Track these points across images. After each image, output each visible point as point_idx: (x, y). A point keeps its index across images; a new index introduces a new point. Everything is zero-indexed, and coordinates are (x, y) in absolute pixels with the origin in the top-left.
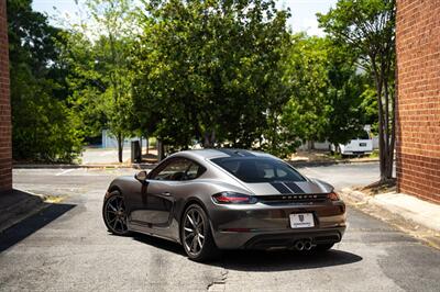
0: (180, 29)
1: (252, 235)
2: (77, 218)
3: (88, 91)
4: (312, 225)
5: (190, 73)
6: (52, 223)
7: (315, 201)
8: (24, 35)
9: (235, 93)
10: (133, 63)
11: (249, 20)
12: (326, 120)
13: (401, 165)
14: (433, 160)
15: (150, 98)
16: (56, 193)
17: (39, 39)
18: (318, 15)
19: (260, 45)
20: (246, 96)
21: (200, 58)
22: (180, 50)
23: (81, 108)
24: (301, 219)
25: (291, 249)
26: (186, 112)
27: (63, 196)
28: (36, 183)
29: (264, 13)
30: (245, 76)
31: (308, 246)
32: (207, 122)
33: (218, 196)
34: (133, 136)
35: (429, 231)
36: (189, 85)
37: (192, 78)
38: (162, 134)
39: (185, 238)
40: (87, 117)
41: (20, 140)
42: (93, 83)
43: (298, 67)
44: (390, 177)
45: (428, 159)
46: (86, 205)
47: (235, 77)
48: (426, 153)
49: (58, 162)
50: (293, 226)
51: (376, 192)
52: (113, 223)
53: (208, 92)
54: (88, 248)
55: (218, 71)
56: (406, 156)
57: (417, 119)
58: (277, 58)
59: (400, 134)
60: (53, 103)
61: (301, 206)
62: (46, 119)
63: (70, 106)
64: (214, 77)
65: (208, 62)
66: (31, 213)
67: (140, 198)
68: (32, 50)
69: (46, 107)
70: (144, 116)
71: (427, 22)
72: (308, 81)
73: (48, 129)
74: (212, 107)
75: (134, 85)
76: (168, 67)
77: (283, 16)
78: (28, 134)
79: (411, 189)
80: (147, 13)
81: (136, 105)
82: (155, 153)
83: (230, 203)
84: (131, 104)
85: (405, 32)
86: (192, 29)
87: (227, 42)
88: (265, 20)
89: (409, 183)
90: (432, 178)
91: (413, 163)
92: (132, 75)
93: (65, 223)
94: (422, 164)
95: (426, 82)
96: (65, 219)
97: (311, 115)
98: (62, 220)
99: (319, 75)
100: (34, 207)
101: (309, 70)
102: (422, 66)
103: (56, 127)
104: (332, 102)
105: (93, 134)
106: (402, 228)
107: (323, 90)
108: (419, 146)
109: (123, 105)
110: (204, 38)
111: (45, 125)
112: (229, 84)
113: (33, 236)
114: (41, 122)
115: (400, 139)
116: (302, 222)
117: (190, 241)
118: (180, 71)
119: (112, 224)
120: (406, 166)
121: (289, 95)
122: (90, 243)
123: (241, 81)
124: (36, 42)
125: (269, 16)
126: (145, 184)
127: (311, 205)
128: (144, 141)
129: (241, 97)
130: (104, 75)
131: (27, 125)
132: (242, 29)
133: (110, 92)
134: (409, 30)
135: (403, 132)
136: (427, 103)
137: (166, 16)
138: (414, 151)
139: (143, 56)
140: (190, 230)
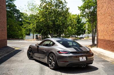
0: (46, 11)
2: (22, 54)
4: (86, 60)
6: (15, 56)
7: (86, 53)
8: (15, 14)
9: (58, 25)
10: (36, 18)
11: (61, 10)
12: (76, 31)
13: (98, 42)
14: (108, 40)
15: (40, 26)
16: (18, 47)
18: (78, 7)
20: (60, 26)
21: (50, 17)
22: (46, 16)
23: (25, 28)
25: (80, 66)
26: (47, 29)
27: (19, 47)
28: (14, 44)
29: (64, 8)
30: (60, 21)
31: (84, 66)
32: (51, 31)
33: (59, 51)
34: (36, 34)
35: (110, 59)
36: (48, 23)
37: (49, 21)
38: (42, 33)
39: (49, 63)
40: (26, 30)
42: (28, 23)
43: (71, 20)
44: (94, 44)
45: (106, 40)
46: (24, 50)
47: (58, 21)
49: (20, 39)
50: (80, 60)
51: (92, 47)
53: (52, 24)
54: (23, 64)
55: (54, 20)
56: (100, 39)
57: (103, 30)
58: (66, 18)
60: (19, 27)
61: (82, 54)
63: (23, 27)
64: (53, 21)
65: (52, 18)
66: (10, 52)
67: (37, 50)
68: (17, 17)
69: (18, 27)
70: (38, 29)
71: (107, 7)
72: (73, 23)
74: (53, 28)
75: (36, 23)
76: (44, 19)
77: (68, 9)
80: (39, 8)
81: (37, 27)
82: (41, 37)
84: (36, 27)
85: (100, 10)
86: (49, 11)
87: (56, 14)
88: (64, 10)
89: (100, 46)
90: (107, 45)
91: (102, 41)
92: (36, 21)
93: (18, 55)
94: (105, 41)
95: (106, 22)
96: (18, 54)
97: (73, 30)
98: (17, 55)
99: (75, 21)
100: (12, 51)
101: (73, 20)
102: (105, 18)
103: (20, 32)
104: (77, 27)
105: (28, 33)
106: (102, 58)
107: (76, 24)
108: (104, 37)
109: (34, 27)
110: (51, 13)
111: (17, 31)
112: (56, 23)
113: (9, 59)
116: (83, 59)
117: (51, 63)
118: (46, 20)
119: (30, 57)
120: (100, 42)
121: (69, 26)
122: (23, 62)
123: (59, 22)
124: (18, 15)
125: (65, 9)
126: (38, 47)
127: (85, 54)
128: (38, 35)
129: (59, 26)
131: (14, 31)
132: (59, 12)
133: (31, 24)
134: (101, 10)
135: (99, 34)
136: (106, 27)
137: (43, 9)
138: (102, 38)
139: (38, 17)
140: (50, 61)
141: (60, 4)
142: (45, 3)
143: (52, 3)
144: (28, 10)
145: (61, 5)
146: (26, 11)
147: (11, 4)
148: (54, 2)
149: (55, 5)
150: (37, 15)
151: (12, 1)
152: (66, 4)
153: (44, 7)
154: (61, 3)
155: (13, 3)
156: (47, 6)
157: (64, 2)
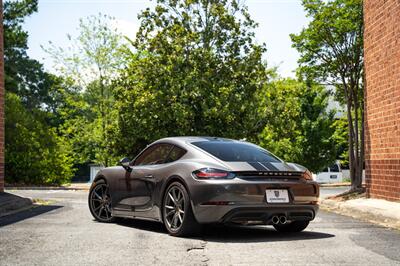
0: (164, 62)
1: (230, 208)
3: (78, 121)
4: (287, 201)
5: (173, 102)
6: (40, 216)
8: (21, 80)
9: (214, 120)
10: (120, 92)
11: (228, 54)
13: (370, 176)
15: (135, 124)
16: (45, 199)
17: (35, 84)
18: (291, 35)
19: (238, 77)
20: (225, 125)
21: (182, 88)
22: (163, 81)
23: (71, 136)
24: (277, 194)
30: (223, 104)
31: (283, 220)
33: (197, 172)
36: (172, 113)
37: (175, 106)
39: (166, 215)
40: (77, 144)
41: (13, 163)
42: (80, 113)
43: (273, 97)
44: (360, 186)
45: (396, 162)
47: (214, 105)
48: (393, 156)
49: (49, 185)
50: (269, 201)
51: (347, 199)
52: (98, 210)
53: (189, 118)
56: (375, 162)
57: (385, 125)
58: (254, 89)
59: (369, 142)
60: (45, 130)
61: (276, 182)
62: (37, 144)
63: (60, 135)
65: (189, 91)
66: (21, 210)
69: (38, 132)
70: (130, 141)
71: (393, 34)
72: (281, 111)
73: (39, 153)
74: (193, 134)
75: (120, 113)
76: (153, 96)
77: (259, 51)
78: (21, 159)
79: (380, 193)
80: (133, 49)
81: (122, 131)
83: (208, 178)
84: (118, 130)
85: (372, 47)
86: (174, 61)
87: (208, 73)
88: (242, 53)
89: (378, 187)
91: (382, 167)
92: (119, 104)
93: (52, 215)
94: (390, 167)
95: (393, 90)
98: (49, 214)
100: (24, 206)
101: (283, 101)
102: (389, 75)
103: (47, 152)
104: (305, 133)
105: (82, 160)
106: (372, 221)
108: (387, 151)
109: (111, 132)
110: (187, 70)
111: (37, 150)
112: (209, 111)
113: (22, 222)
114: (34, 147)
115: (369, 147)
117: (171, 218)
118: (164, 100)
119: (97, 212)
120: (375, 172)
121: (265, 124)
122: (76, 226)
123: (220, 108)
124: (31, 87)
125: (247, 51)
126: (129, 170)
127: (285, 182)
129: (220, 126)
130: (93, 106)
131: (20, 150)
132: (220, 62)
134: (376, 45)
135: (372, 140)
136: (394, 109)
137: (151, 50)
138: (382, 156)
139: (130, 87)
140: (170, 210)
141: (224, 31)
142: (159, 24)
143: (191, 27)
144: (83, 56)
145: (229, 33)
146: (76, 61)
147: (10, 31)
148: (200, 19)
149: (202, 32)
150: (124, 79)
151: (13, 18)
152: (251, 30)
153: (153, 44)
154: (228, 22)
155: (20, 28)
156: (169, 40)
157: (244, 19)
